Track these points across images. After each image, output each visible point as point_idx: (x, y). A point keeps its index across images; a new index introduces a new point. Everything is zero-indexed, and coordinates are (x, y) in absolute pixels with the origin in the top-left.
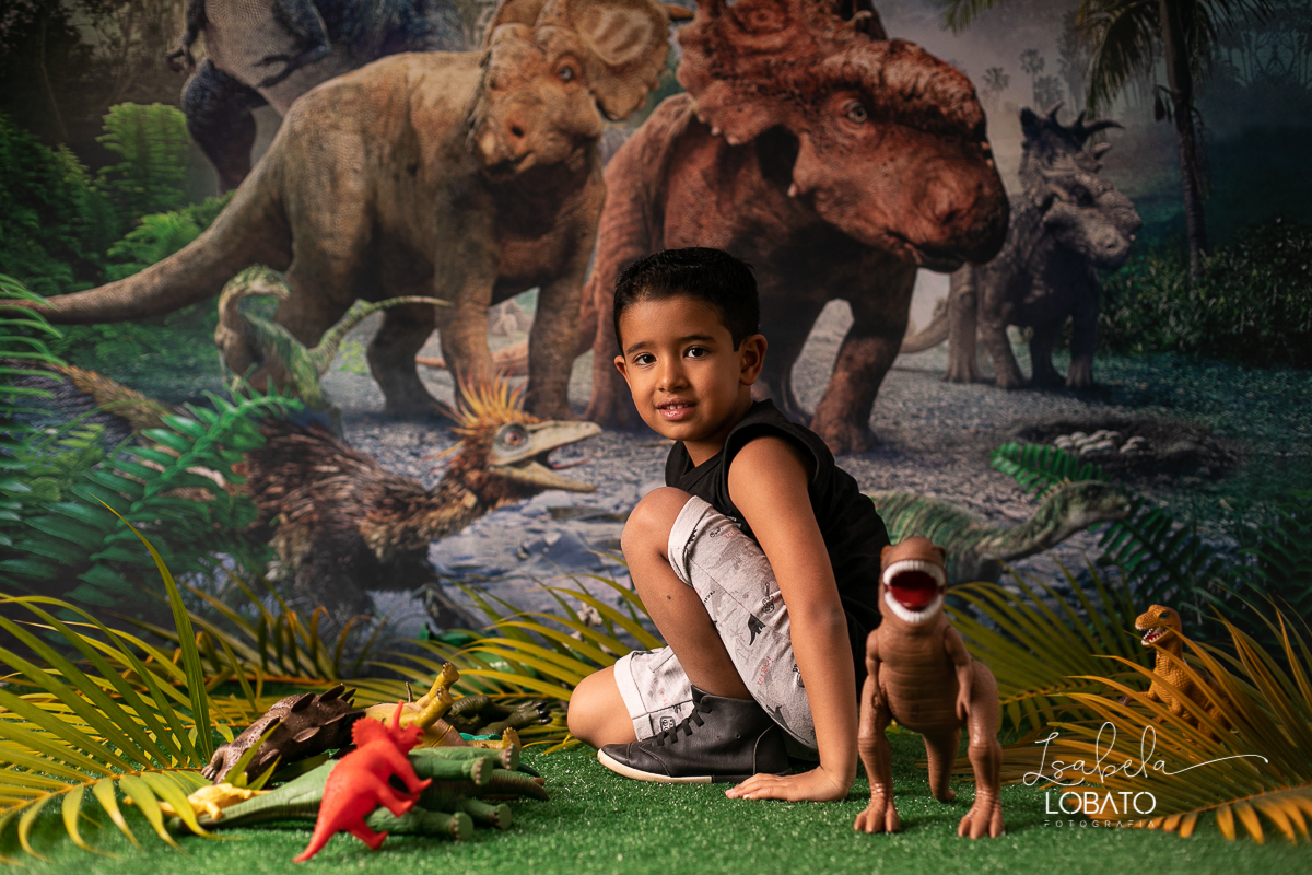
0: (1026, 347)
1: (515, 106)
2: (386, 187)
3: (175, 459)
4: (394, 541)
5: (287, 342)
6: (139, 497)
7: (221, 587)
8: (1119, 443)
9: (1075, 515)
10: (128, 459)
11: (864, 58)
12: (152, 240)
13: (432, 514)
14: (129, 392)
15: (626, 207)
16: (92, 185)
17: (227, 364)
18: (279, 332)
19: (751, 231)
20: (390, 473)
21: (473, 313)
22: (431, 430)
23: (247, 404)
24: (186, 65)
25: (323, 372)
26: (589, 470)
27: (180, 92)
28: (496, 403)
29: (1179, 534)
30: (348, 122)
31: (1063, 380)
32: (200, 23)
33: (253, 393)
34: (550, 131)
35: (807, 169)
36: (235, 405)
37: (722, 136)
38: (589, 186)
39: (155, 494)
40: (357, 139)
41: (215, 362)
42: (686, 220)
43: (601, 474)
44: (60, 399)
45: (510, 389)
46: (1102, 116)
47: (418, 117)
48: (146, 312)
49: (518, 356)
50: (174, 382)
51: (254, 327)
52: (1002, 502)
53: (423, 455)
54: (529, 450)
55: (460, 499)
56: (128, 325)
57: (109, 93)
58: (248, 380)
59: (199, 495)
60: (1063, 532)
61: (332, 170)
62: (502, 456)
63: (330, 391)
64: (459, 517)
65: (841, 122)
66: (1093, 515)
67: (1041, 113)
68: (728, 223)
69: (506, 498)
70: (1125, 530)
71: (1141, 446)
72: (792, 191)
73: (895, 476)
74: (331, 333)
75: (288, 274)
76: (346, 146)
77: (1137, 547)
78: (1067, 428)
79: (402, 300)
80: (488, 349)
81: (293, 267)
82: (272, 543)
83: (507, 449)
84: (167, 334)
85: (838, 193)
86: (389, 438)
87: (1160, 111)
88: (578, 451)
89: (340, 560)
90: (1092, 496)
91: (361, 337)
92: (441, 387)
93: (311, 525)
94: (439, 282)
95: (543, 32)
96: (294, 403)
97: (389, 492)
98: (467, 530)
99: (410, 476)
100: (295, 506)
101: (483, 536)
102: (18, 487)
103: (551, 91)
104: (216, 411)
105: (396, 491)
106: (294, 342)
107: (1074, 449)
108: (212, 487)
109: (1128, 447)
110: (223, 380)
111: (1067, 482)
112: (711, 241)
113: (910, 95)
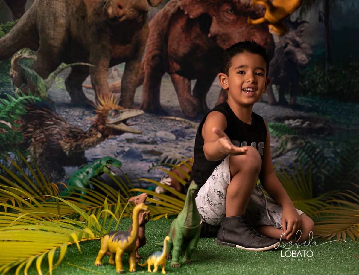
0: (277, 92)
2: (74, 23)
4: (73, 149)
5: (36, 77)
7: (9, 164)
8: (303, 123)
9: (289, 146)
13: (86, 140)
15: (155, 37)
17: (13, 83)
18: (33, 73)
19: (195, 49)
20: (72, 125)
21: (103, 70)
22: (87, 110)
25: (49, 88)
26: (140, 126)
28: (109, 102)
29: (319, 152)
31: (287, 103)
33: (23, 94)
34: (131, 8)
35: (214, 28)
36: (16, 99)
37: (188, 15)
38: (143, 28)
40: (64, 4)
41: (9, 82)
42: (175, 42)
43: (144, 128)
45: (114, 97)
46: (304, 19)
49: (118, 86)
51: (24, 70)
53: (83, 119)
54: (120, 119)
55: (96, 135)
58: (21, 90)
59: (2, 131)
60: (285, 151)
61: (54, 15)
62: (111, 121)
63: (51, 95)
64: (95, 141)
65: (225, 14)
66: (294, 146)
68: (189, 45)
69: (112, 135)
70: (303, 151)
71: (309, 125)
72: (209, 35)
74: (52, 74)
75: (37, 52)
76: (60, 7)
77: (306, 156)
78: (288, 118)
79: (78, 64)
80: (107, 83)
81: (39, 49)
82: (29, 149)
83: (113, 118)
85: (224, 37)
86: (72, 113)
87: (320, 19)
88: (137, 119)
89: (53, 155)
90: (294, 140)
91: (63, 76)
92: (91, 95)
93: (43, 143)
94: (91, 59)
96: (38, 99)
97: (71, 132)
98: (98, 146)
99: (79, 126)
100: (37, 135)
101: (104, 148)
104: (9, 100)
105: (74, 131)
106: (39, 77)
107: (290, 125)
108: (7, 128)
109: (305, 125)
110: (12, 89)
111: (287, 135)
112: (182, 50)
113: (247, 7)
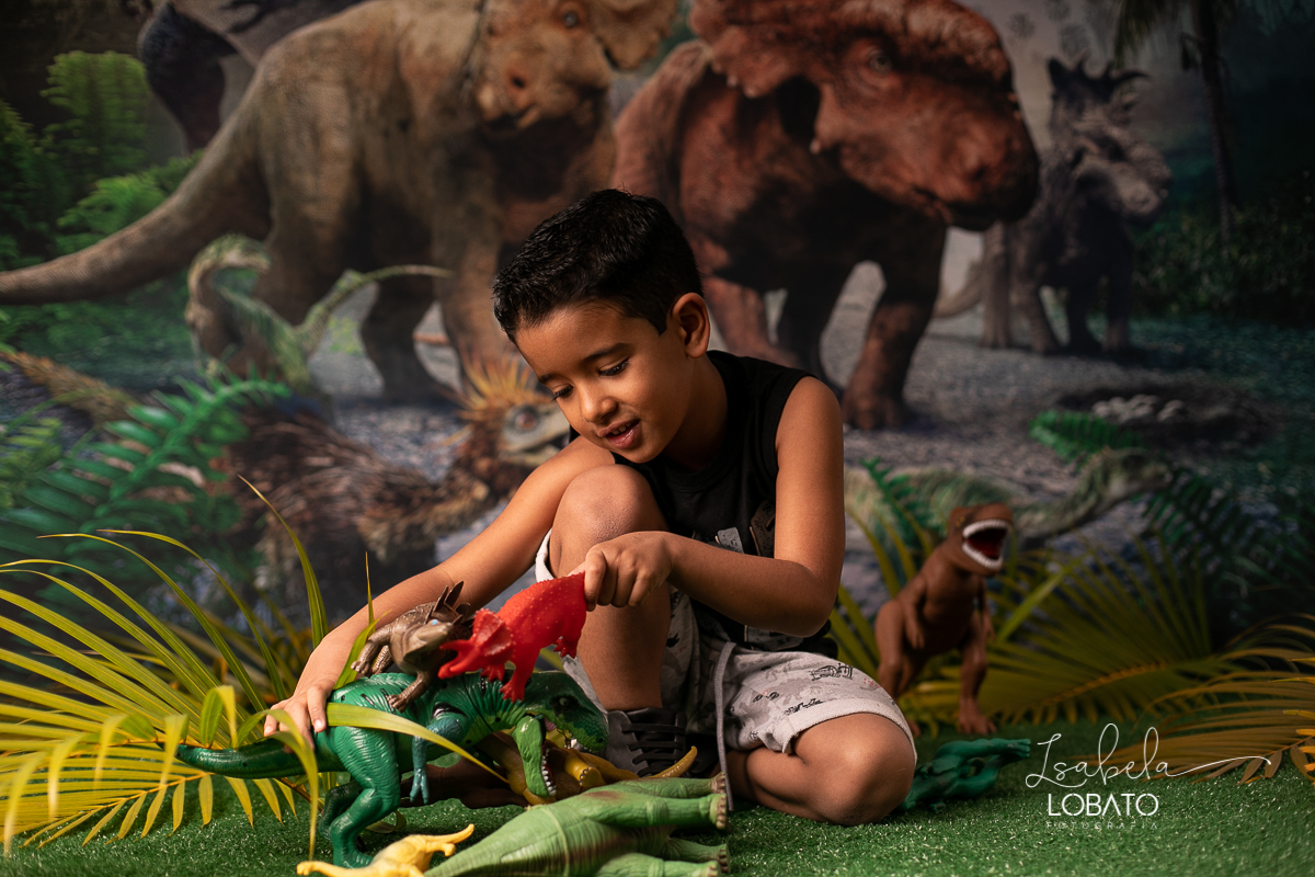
1: (515, 56)
2: (375, 145)
3: (144, 457)
4: (398, 540)
5: (268, 324)
6: (104, 500)
8: (1158, 408)
9: (1117, 486)
10: (90, 457)
12: (109, 208)
13: (439, 508)
14: (88, 381)
15: (641, 165)
16: (37, 145)
17: (202, 345)
18: (260, 310)
19: (771, 194)
20: (390, 464)
21: (478, 283)
22: (434, 415)
23: (225, 391)
24: (142, 9)
25: (311, 353)
27: (136, 39)
28: (505, 383)
29: (1221, 503)
30: (330, 73)
31: (1099, 344)
33: (232, 378)
34: (555, 82)
35: (831, 122)
36: (212, 391)
37: (740, 88)
38: (597, 143)
39: (123, 496)
40: (339, 91)
41: (186, 345)
42: (704, 178)
44: (8, 391)
45: (520, 367)
46: (1130, 66)
47: (407, 67)
48: (105, 289)
50: (139, 368)
51: (231, 304)
52: (1043, 474)
53: (426, 442)
54: (544, 434)
55: (469, 490)
56: (85, 305)
57: (55, 43)
58: (226, 364)
59: (173, 495)
60: (1105, 504)
61: (313, 126)
63: (320, 373)
64: (468, 510)
65: (864, 73)
66: (1135, 486)
67: (1068, 62)
68: (749, 181)
70: (1168, 499)
71: (1181, 412)
72: (815, 147)
73: (931, 452)
74: (318, 309)
75: (267, 243)
76: (328, 99)
77: (1179, 517)
78: (1105, 395)
79: (398, 270)
81: (273, 236)
82: (259, 547)
83: (519, 434)
84: (130, 314)
85: (864, 149)
86: (388, 425)
87: (1187, 61)
89: (338, 564)
90: (1132, 465)
91: (353, 313)
92: (443, 367)
93: (303, 525)
94: (438, 250)
96: (279, 389)
97: (389, 486)
100: (284, 504)
103: (553, 38)
104: (191, 399)
105: (398, 485)
106: (277, 321)
107: (1113, 416)
108: (188, 485)
109: (1167, 412)
110: (196, 365)
111: (1107, 452)
112: (731, 201)
113: (935, 43)
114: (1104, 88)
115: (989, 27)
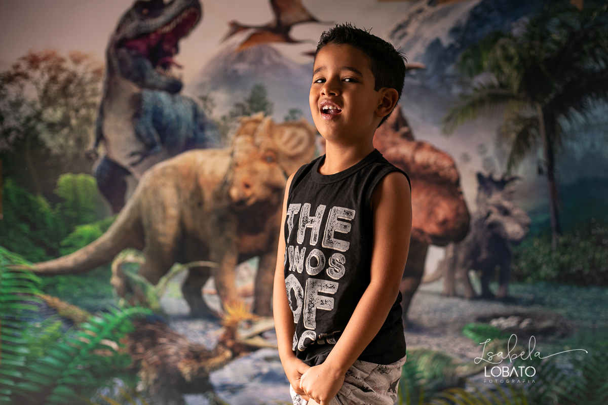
0: (478, 281)
1: (246, 175)
2: (188, 213)
3: (94, 337)
5: (142, 285)
6: (78, 354)
7: (116, 395)
8: (520, 322)
11: (404, 150)
12: (81, 238)
13: (211, 361)
14: (72, 307)
16: (53, 211)
17: (118, 293)
18: (140, 279)
20: (192, 341)
21: (228, 269)
22: (210, 323)
23: (127, 312)
24: (94, 157)
25: (160, 297)
27: (92, 168)
28: (239, 311)
29: (547, 363)
30: (170, 183)
31: (494, 295)
32: (101, 137)
33: (130, 307)
34: (262, 186)
36: (121, 312)
39: (86, 353)
40: (174, 190)
41: (111, 293)
45: (244, 304)
46: (514, 174)
47: (202, 180)
48: (79, 271)
49: (249, 289)
50: (92, 302)
51: (129, 277)
52: (467, 350)
53: (207, 333)
54: (255, 331)
55: (224, 354)
56: (71, 277)
57: (60, 169)
58: (127, 301)
59: (105, 353)
61: (163, 205)
62: (243, 334)
63: (164, 305)
64: (223, 361)
67: (486, 173)
69: (244, 352)
71: (531, 324)
73: (419, 339)
75: (144, 252)
76: (169, 194)
78: (496, 316)
80: (235, 286)
81: (147, 249)
82: (139, 374)
83: (245, 331)
84: (89, 280)
87: (540, 171)
91: (178, 281)
92: (214, 304)
93: (157, 367)
94: (213, 255)
95: (258, 140)
96: (148, 311)
97: (192, 351)
98: (227, 368)
99: (200, 343)
101: (235, 370)
102: (24, 350)
103: (262, 167)
104: (112, 315)
105: (194, 351)
106: (148, 284)
107: (499, 326)
109: (525, 324)
110: (114, 301)
111: (496, 341)
113: (426, 166)
114: (501, 184)
115: (450, 159)
